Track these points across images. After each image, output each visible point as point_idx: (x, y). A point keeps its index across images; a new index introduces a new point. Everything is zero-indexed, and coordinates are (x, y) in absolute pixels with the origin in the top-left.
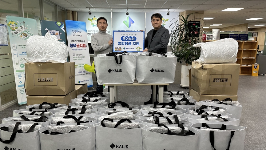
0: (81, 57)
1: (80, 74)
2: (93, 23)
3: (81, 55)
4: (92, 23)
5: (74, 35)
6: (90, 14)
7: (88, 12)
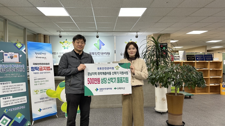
0: (44, 81)
1: (42, 100)
3: (44, 79)
4: (63, 46)
5: (36, 57)
6: (61, 37)
7: (59, 35)
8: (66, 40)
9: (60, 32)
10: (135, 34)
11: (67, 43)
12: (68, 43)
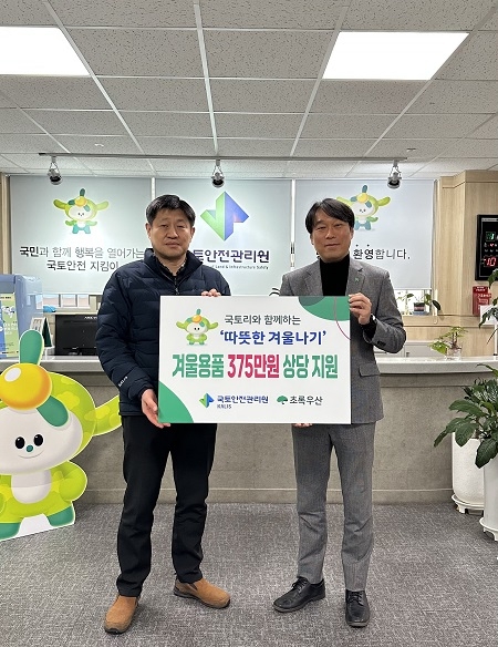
2: (76, 217)
4: (70, 220)
6: (56, 179)
7: (47, 171)
8: (82, 192)
9: (54, 156)
10: (387, 169)
11: (87, 208)
12: (91, 206)
